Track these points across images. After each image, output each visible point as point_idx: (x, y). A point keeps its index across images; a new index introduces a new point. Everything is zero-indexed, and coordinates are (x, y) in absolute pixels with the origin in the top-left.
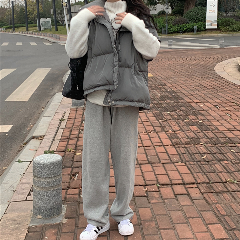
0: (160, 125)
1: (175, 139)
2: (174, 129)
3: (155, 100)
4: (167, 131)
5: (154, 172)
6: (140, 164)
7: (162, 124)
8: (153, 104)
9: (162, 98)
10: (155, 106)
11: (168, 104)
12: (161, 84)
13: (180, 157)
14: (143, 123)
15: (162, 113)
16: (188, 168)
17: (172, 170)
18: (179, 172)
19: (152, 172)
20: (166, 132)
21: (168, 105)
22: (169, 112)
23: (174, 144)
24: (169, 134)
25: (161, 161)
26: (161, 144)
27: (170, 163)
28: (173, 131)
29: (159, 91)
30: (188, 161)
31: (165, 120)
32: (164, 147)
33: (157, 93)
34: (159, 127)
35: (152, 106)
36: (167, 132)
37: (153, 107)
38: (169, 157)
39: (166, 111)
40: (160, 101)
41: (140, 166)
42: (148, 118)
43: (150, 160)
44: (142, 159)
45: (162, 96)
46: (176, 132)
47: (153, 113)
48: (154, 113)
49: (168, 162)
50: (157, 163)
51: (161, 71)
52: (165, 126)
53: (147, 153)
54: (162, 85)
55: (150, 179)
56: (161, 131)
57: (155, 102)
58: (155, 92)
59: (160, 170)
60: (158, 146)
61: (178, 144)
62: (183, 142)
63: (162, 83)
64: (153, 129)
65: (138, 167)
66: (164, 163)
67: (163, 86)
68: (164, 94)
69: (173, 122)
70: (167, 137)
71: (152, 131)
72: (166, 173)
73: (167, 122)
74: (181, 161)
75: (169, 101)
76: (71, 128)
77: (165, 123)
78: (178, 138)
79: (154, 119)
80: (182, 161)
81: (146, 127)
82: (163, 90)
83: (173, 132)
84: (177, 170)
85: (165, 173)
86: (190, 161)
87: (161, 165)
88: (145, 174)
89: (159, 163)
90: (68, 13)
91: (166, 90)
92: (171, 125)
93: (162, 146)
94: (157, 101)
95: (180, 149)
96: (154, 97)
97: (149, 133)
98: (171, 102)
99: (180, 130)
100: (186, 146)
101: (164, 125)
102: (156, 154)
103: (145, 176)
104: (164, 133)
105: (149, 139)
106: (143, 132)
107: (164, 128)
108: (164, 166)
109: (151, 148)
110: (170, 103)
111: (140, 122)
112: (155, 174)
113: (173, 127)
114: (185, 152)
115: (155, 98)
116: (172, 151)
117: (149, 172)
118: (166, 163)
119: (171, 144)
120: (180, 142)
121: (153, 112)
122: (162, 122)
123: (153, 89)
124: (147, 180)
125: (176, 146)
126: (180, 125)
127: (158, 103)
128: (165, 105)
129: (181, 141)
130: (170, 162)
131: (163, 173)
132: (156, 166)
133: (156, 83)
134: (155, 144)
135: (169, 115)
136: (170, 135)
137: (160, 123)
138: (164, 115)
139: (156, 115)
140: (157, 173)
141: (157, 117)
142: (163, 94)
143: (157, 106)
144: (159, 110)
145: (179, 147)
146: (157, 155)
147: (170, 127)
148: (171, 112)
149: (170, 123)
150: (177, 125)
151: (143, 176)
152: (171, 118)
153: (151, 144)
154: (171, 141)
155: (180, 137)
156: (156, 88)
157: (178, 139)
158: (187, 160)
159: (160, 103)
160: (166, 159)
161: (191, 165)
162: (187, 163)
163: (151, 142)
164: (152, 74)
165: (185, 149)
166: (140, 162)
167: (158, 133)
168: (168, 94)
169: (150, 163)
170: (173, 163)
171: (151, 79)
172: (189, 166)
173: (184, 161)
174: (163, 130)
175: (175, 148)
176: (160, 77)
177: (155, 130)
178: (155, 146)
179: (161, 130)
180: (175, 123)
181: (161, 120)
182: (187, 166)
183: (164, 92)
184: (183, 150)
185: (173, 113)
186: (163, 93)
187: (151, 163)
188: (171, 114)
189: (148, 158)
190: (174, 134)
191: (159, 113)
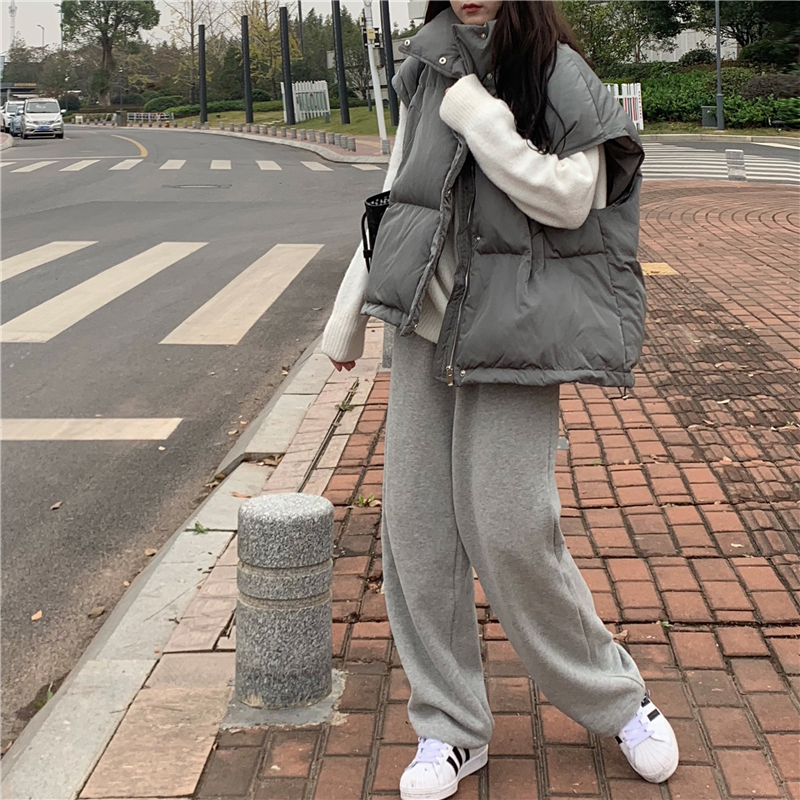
0: (690, 442)
1: (738, 486)
2: (741, 454)
3: (680, 360)
4: (713, 458)
5: (655, 580)
6: (604, 557)
7: (698, 438)
8: (671, 372)
9: (706, 354)
10: (678, 381)
11: (727, 374)
12: (707, 305)
13: (753, 540)
14: (626, 434)
15: (702, 403)
16: (779, 574)
17: (720, 578)
18: (744, 586)
19: (647, 581)
20: (709, 462)
21: (725, 376)
22: (727, 401)
23: (735, 500)
24: (721, 470)
25: (683, 549)
26: (688, 499)
27: (715, 557)
28: (736, 458)
29: (698, 330)
30: (780, 554)
31: (711, 426)
32: (698, 510)
33: (689, 334)
34: (685, 448)
35: (669, 378)
36: (714, 464)
37: (669, 382)
38: (714, 539)
39: (716, 397)
40: (697, 362)
41: (604, 563)
42: (647, 416)
43: (641, 547)
44: (610, 544)
45: (706, 345)
46: (747, 464)
47: (669, 403)
48: (673, 403)
49: (708, 553)
50: (669, 556)
51: (707, 257)
52: (709, 444)
53: (634, 526)
54: (708, 308)
55: (638, 605)
56: (692, 459)
57: (680, 366)
58: (681, 331)
59: (676, 576)
60: (677, 504)
61: (749, 500)
62: (767, 493)
63: (707, 302)
64: (665, 453)
65: (596, 565)
66: (693, 557)
67: (714, 311)
68: (715, 339)
69: (740, 433)
70: (714, 479)
71: (661, 459)
72: (699, 589)
73: (716, 434)
74: (753, 551)
75: (729, 365)
76: (375, 435)
77: (708, 434)
78: (752, 480)
79: (672, 420)
80: (758, 553)
81: (637, 444)
82: (713, 325)
83: (737, 464)
84: (737, 579)
85: (695, 586)
86: (787, 552)
87: (682, 561)
88: (622, 588)
89: (677, 556)
90: (381, 61)
91: (722, 328)
92: (731, 442)
93: (690, 504)
94: (687, 362)
95: (753, 516)
96: (678, 348)
97: (649, 465)
98: (739, 367)
99: (759, 456)
100: (778, 505)
101: (703, 440)
102: (666, 527)
103: (622, 595)
104: (705, 465)
105: (645, 483)
106: (626, 462)
107: (703, 451)
108: (691, 565)
109: (653, 511)
110: (732, 370)
111: (616, 428)
112: (657, 589)
113: (736, 448)
114: (769, 525)
115: (682, 353)
116: (724, 519)
117: (637, 581)
118: (699, 557)
119: (724, 498)
120: (756, 493)
121: (670, 399)
122: (699, 430)
123: (675, 319)
124: (629, 605)
125: (741, 506)
126: (762, 440)
127: (690, 369)
128: (714, 378)
129: (760, 491)
130: (716, 554)
131: (685, 587)
132: (664, 563)
133: (687, 301)
134: (663, 499)
135: (726, 410)
136: (725, 471)
137: (690, 435)
138: (706, 409)
139: (677, 409)
140: (664, 585)
141: (682, 416)
142: (709, 339)
143: (685, 379)
144: (691, 392)
145: (750, 509)
146: (672, 534)
147: (726, 448)
148: (732, 400)
149: (726, 436)
150: (752, 441)
151: (614, 593)
152: (734, 420)
153: (649, 498)
154: (725, 491)
155: (759, 479)
156: (687, 317)
157: (752, 485)
158: (775, 547)
159: (698, 369)
160: (701, 544)
161: (790, 563)
162: (777, 560)
163: (652, 491)
164: (672, 266)
165: (771, 514)
166: (602, 552)
167: (682, 465)
168: (728, 340)
169: (640, 555)
170: (727, 557)
171: (669, 286)
172: (783, 569)
173: (766, 551)
174: (700, 455)
175: (737, 511)
176: (702, 280)
177: (670, 457)
178: (666, 504)
179: (692, 456)
180: (745, 437)
181: (695, 426)
182: (775, 569)
183: (714, 332)
184: (763, 519)
185: (741, 404)
186: (713, 336)
187: (645, 555)
188: (733, 405)
189: (634, 542)
190: (737, 468)
191: (689, 402)
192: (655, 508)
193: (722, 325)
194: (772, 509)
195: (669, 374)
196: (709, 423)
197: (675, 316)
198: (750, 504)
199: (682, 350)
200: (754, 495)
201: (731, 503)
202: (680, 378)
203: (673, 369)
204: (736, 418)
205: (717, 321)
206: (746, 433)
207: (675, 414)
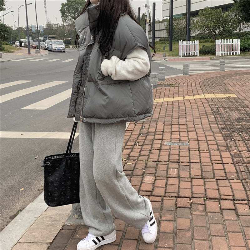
0: (226, 145)
1: (237, 159)
2: (240, 149)
3: (229, 122)
4: (231, 150)
5: (205, 186)
6: (192, 178)
8: (225, 125)
9: (238, 120)
10: (227, 128)
11: (243, 126)
13: (238, 175)
14: (207, 142)
15: (233, 134)
16: (243, 186)
17: (225, 186)
18: (231, 188)
19: (202, 186)
20: (230, 151)
21: (242, 127)
22: (241, 134)
23: (235, 163)
24: (233, 154)
25: (216, 177)
26: (221, 162)
27: (225, 180)
29: (238, 113)
30: (245, 179)
31: (234, 141)
32: (223, 165)
33: (235, 114)
34: (224, 147)
35: (224, 127)
37: (224, 128)
38: (226, 174)
39: (238, 132)
40: (234, 122)
41: (191, 180)
42: (215, 137)
43: (203, 176)
44: (195, 174)
45: (239, 118)
46: (241, 152)
47: (222, 134)
48: (224, 134)
49: (223, 178)
50: (211, 179)
52: (231, 146)
53: (203, 169)
54: (243, 107)
55: (198, 193)
56: (225, 150)
57: (229, 123)
58: (232, 113)
59: (212, 184)
60: (217, 163)
61: (239, 163)
62: (246, 161)
63: (244, 105)
64: (217, 148)
65: (189, 180)
66: (218, 179)
67: (245, 108)
68: (242, 116)
69: (242, 143)
70: (230, 156)
71: (215, 150)
72: (218, 189)
73: (235, 143)
74: (237, 178)
75: (244, 123)
76: (127, 140)
77: (232, 143)
78: (242, 157)
79: (222, 139)
80: (239, 179)
81: (209, 145)
82: (243, 112)
83: (238, 152)
84: (230, 186)
85: (216, 187)
86: (247, 179)
87: (215, 180)
88: (194, 188)
89: (213, 179)
92: (239, 146)
93: (221, 163)
94: (232, 122)
95: (239, 168)
96: (230, 118)
97: (211, 152)
98: (247, 124)
99: (246, 150)
100: (248, 165)
101: (230, 145)
102: (212, 170)
103: (194, 190)
104: (228, 152)
105: (209, 156)
106: (205, 150)
107: (229, 148)
108: (217, 182)
109: (209, 165)
110: (245, 125)
111: (204, 140)
112: (205, 188)
113: (239, 148)
114: (244, 170)
115: (230, 120)
116: (231, 168)
117: (200, 186)
118: (220, 179)
119: (232, 162)
120: (242, 161)
121: (223, 133)
122: (230, 142)
123: (231, 110)
124: (195, 193)
126: (248, 145)
127: (232, 124)
128: (239, 127)
129: (244, 160)
130: (225, 179)
131: (214, 188)
132: (209, 181)
133: (237, 105)
134: (213, 162)
135: (239, 136)
136: (234, 154)
137: (227, 143)
138: (233, 136)
139: (224, 136)
140: (207, 187)
141: (225, 138)
143: (229, 127)
144: (230, 131)
145: (239, 166)
146: (213, 172)
147: (236, 148)
148: (242, 133)
149: (238, 144)
150: (245, 146)
151: (192, 189)
152: (241, 139)
153: (209, 161)
154: (233, 160)
155: (244, 157)
156: (236, 109)
157: (241, 159)
158: (244, 177)
159: (234, 124)
160: (222, 175)
161: (247, 182)
162: (244, 181)
163: (211, 159)
164: (236, 95)
165: (245, 167)
166: (192, 177)
167: (221, 152)
168: (247, 116)
169: (203, 178)
170: (229, 180)
171: (233, 100)
172: (245, 184)
173: (241, 178)
174: (228, 149)
175: (235, 166)
176: (244, 99)
177: (218, 149)
178: (214, 163)
179: (225, 149)
181: (229, 141)
182: (243, 184)
183: (243, 114)
184: (242, 169)
185: (245, 135)
187: (204, 178)
188: (242, 135)
189: (202, 174)
190: (238, 154)
191: (229, 134)
192: (210, 164)
193: (246, 112)
194: (246, 166)
195: (225, 126)
196: (233, 140)
197: (232, 109)
198: (239, 164)
199: (231, 119)
200: (241, 162)
201: (234, 164)
202: (228, 127)
203: (226, 124)
204: (242, 139)
205: (245, 110)
206: (244, 143)
207: (223, 137)
